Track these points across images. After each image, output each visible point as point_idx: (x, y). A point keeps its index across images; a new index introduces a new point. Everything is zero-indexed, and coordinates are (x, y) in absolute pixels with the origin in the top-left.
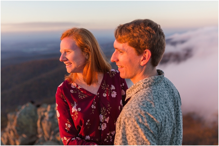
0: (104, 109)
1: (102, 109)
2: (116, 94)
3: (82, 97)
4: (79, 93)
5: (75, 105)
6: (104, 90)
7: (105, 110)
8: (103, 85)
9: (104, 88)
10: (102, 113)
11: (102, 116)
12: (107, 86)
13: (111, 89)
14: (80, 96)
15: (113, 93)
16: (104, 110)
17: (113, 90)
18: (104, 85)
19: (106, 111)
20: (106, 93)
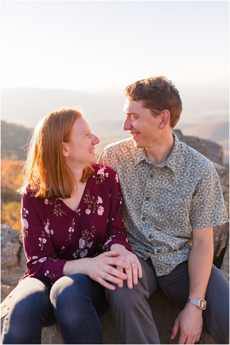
0: (86, 232)
1: (84, 232)
2: (103, 211)
3: (58, 212)
4: (56, 206)
5: (48, 224)
6: (88, 205)
7: (88, 233)
8: (86, 197)
9: (87, 202)
10: (83, 237)
11: (84, 241)
12: (92, 198)
13: (98, 203)
14: (55, 211)
15: (100, 209)
16: (86, 234)
17: (100, 204)
18: (88, 197)
19: (90, 234)
20: (90, 209)
